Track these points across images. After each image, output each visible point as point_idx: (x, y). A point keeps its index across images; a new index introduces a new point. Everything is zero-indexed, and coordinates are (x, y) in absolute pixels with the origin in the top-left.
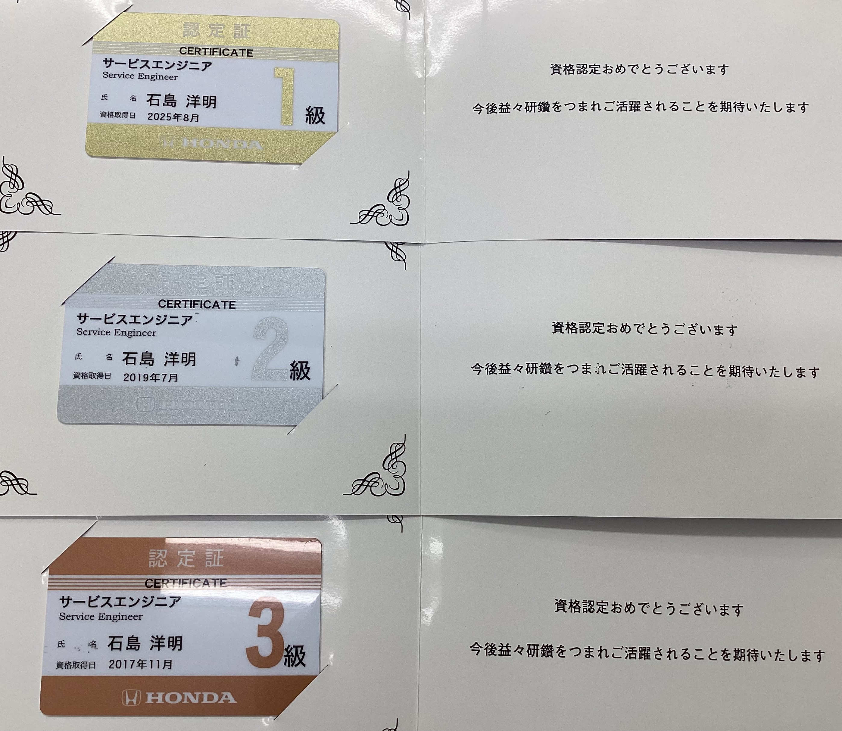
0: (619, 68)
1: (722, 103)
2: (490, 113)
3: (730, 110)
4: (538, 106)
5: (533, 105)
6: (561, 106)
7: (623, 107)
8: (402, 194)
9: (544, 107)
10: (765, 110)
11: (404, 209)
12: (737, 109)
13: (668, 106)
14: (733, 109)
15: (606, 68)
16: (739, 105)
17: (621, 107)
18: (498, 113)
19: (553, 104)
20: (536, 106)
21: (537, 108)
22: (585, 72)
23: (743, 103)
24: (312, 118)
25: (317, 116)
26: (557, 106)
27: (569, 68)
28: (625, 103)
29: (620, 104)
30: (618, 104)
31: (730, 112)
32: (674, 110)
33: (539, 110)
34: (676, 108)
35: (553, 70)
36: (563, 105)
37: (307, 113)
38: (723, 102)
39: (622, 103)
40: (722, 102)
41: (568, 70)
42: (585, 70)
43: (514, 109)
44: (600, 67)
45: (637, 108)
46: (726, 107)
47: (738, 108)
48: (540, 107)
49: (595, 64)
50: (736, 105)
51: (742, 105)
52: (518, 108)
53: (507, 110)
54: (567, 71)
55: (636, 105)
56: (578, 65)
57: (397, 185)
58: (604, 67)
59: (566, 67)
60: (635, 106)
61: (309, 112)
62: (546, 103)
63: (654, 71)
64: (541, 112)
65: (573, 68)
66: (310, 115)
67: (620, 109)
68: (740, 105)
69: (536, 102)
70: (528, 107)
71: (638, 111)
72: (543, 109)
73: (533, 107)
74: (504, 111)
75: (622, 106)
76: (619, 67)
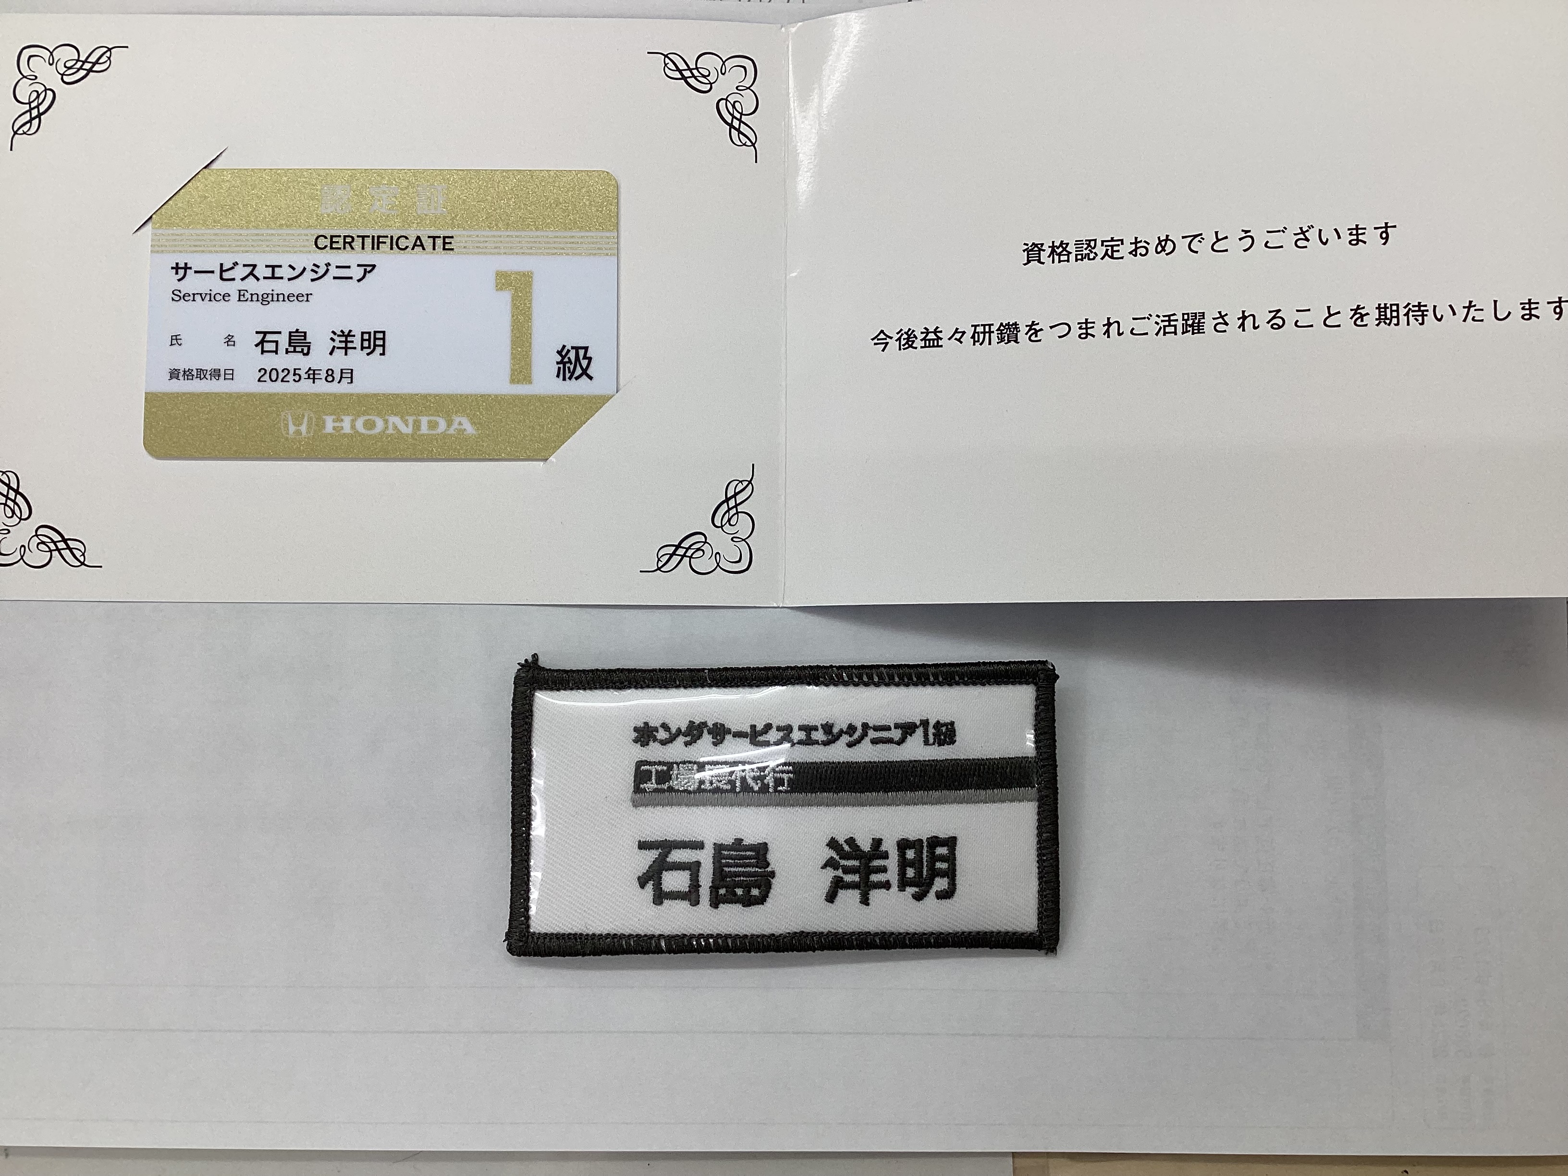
0: (1163, 243)
1: (1379, 308)
2: (904, 349)
3: (1396, 323)
4: (996, 332)
5: (987, 330)
6: (1041, 330)
7: (1170, 325)
8: (739, 511)
9: (1008, 333)
10: (1474, 317)
11: (744, 540)
12: (1411, 319)
13: (1263, 318)
14: (1404, 320)
15: (1136, 246)
16: (1417, 309)
17: (1165, 326)
18: (919, 348)
19: (1027, 326)
20: (993, 332)
21: (994, 336)
22: (1092, 256)
23: (1425, 306)
24: (569, 368)
25: (578, 365)
26: (1033, 330)
27: (1061, 249)
28: (1172, 318)
29: (1162, 321)
30: (1159, 320)
31: (1395, 325)
32: (1275, 326)
33: (999, 339)
34: (1281, 323)
35: (1028, 254)
36: (1046, 329)
37: (559, 358)
38: (1382, 306)
39: (1167, 318)
40: (1379, 305)
41: (1057, 255)
42: (1092, 252)
43: (949, 339)
44: (1122, 244)
45: (1199, 326)
46: (1389, 316)
47: (1413, 316)
48: (1001, 334)
49: (1112, 238)
50: (1410, 309)
51: (1422, 308)
52: (958, 338)
53: (936, 342)
54: (1055, 256)
55: (1197, 321)
56: (1078, 243)
57: (731, 493)
58: (1131, 243)
59: (1053, 247)
60: (1194, 323)
61: (563, 357)
62: (1012, 325)
63: (1234, 245)
64: (1003, 343)
65: (1067, 249)
66: (564, 364)
67: (1162, 330)
68: (1419, 308)
69: (993, 325)
70: (976, 335)
71: (1199, 333)
72: (1006, 338)
73: (987, 335)
74: (931, 345)
75: (1167, 323)
76: (1163, 240)
